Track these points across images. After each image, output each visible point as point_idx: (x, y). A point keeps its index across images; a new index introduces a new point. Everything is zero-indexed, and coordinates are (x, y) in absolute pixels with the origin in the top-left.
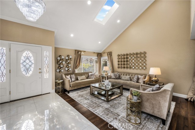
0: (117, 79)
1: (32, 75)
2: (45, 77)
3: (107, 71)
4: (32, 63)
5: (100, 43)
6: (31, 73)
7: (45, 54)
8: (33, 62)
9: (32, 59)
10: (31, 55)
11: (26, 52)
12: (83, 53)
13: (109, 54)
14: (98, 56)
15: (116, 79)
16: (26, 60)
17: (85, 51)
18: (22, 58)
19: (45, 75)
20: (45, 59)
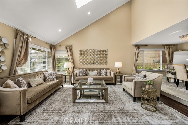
3: (69, 69)
5: (60, 30)
12: (31, 40)
13: (68, 47)
14: (51, 48)
17: (35, 38)
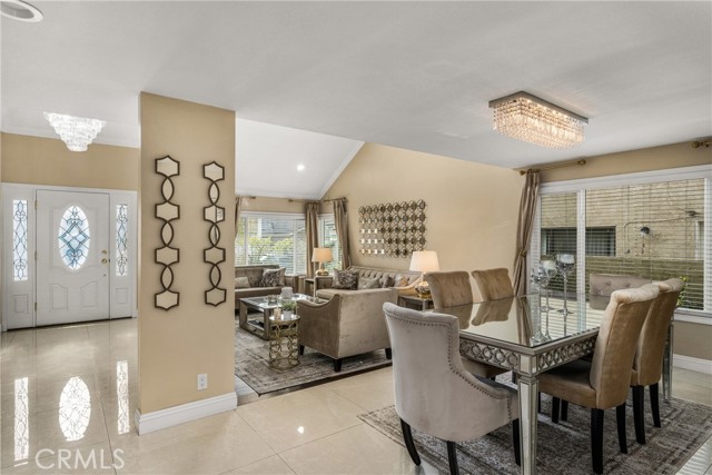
0: (348, 289)
1: (84, 268)
2: (118, 274)
4: (85, 236)
6: (82, 261)
7: (118, 213)
8: (87, 233)
9: (86, 226)
10: (82, 215)
11: (71, 209)
12: (247, 204)
13: (337, 203)
15: (343, 289)
16: (71, 228)
17: (253, 195)
18: (63, 223)
19: (117, 267)
20: (118, 225)
